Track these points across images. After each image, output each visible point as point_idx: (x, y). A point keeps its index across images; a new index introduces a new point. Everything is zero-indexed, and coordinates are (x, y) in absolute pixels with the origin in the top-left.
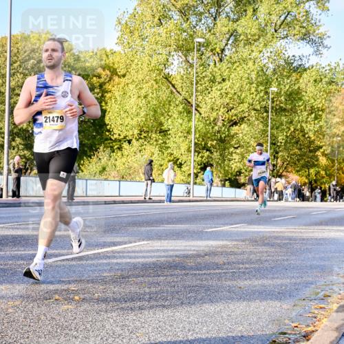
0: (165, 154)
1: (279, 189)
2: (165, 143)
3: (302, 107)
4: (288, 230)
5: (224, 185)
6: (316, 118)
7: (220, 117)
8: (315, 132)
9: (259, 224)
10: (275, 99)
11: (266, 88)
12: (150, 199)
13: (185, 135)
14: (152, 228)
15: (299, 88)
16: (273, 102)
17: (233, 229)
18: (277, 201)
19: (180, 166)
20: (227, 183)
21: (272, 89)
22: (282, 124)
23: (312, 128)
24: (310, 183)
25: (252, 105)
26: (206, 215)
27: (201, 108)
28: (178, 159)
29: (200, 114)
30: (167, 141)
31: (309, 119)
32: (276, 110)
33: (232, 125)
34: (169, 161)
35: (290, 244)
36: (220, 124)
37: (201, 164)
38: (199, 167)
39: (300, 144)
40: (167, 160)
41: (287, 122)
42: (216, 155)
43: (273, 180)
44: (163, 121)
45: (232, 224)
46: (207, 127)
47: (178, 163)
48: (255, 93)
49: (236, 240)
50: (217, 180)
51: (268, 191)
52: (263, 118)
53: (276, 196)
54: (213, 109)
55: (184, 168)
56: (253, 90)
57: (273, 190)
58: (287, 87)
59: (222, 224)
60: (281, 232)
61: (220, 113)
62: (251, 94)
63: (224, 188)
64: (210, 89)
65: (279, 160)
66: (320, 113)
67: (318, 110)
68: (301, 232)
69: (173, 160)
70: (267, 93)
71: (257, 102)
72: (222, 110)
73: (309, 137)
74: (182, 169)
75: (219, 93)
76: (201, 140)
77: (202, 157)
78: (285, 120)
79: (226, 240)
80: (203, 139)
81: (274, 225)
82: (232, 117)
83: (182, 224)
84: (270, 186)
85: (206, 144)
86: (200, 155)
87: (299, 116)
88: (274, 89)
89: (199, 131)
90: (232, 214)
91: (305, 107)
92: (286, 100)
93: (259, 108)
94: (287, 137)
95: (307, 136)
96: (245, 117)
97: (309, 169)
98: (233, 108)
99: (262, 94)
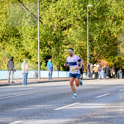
0: (20, 50)
1: (95, 71)
2: (20, 43)
3: (109, 17)
4: (107, 107)
5: (59, 70)
6: (118, 24)
7: (55, 25)
8: (117, 33)
9: (88, 102)
10: (91, 12)
11: (84, 5)
12: (13, 82)
13: (33, 37)
14: (20, 109)
15: (106, 4)
16: (89, 14)
17: (72, 107)
18: (94, 79)
19: (30, 58)
20: (61, 68)
21: (89, 5)
22: (95, 29)
23: (115, 30)
24: (115, 65)
25: (76, 16)
26: (52, 96)
27: (42, 19)
28: (29, 53)
29: (42, 23)
30: (21, 41)
31: (113, 25)
32: (92, 19)
33: (63, 30)
34: (23, 54)
35: (111, 118)
36: (55, 29)
37: (44, 56)
38: (42, 58)
39: (108, 41)
40: (21, 53)
41: (99, 27)
42: (53, 50)
43: (91, 65)
44: (18, 28)
45: (71, 103)
46: (47, 32)
47: (29, 56)
48: (78, 9)
49: (76, 117)
50: (54, 67)
51: (88, 73)
52: (83, 25)
53: (94, 76)
54: (50, 20)
55: (33, 59)
56: (76, 6)
57: (92, 72)
58: (98, 4)
59: (64, 103)
60: (103, 108)
61: (55, 23)
62: (75, 10)
63: (59, 72)
64: (48, 7)
65: (94, 52)
66: (120, 20)
67: (119, 18)
68: (115, 108)
69: (25, 54)
70: (85, 8)
71: (79, 15)
72: (56, 20)
73: (113, 36)
74: (31, 60)
75: (54, 9)
76: (43, 40)
77: (44, 52)
78: (98, 26)
79: (70, 117)
80: (45, 40)
81: (97, 102)
82: (63, 25)
83: (38, 105)
84: (90, 70)
85: (46, 43)
86: (43, 50)
87: (107, 23)
88: (90, 5)
89: (42, 34)
90: (69, 94)
91: (111, 16)
92: (98, 12)
93: (80, 18)
94: (99, 36)
95: (112, 35)
96: (72, 25)
97: (114, 56)
98: (63, 19)
99: (82, 9)
